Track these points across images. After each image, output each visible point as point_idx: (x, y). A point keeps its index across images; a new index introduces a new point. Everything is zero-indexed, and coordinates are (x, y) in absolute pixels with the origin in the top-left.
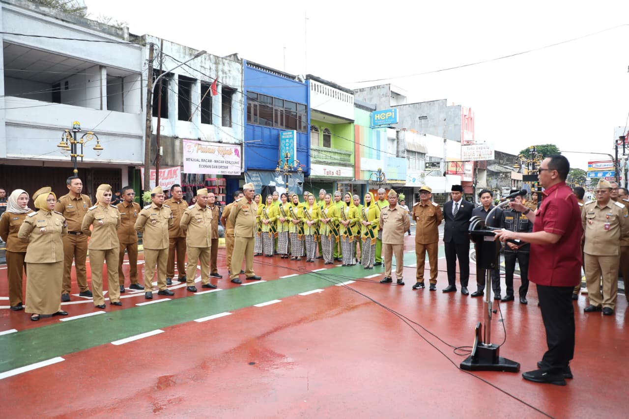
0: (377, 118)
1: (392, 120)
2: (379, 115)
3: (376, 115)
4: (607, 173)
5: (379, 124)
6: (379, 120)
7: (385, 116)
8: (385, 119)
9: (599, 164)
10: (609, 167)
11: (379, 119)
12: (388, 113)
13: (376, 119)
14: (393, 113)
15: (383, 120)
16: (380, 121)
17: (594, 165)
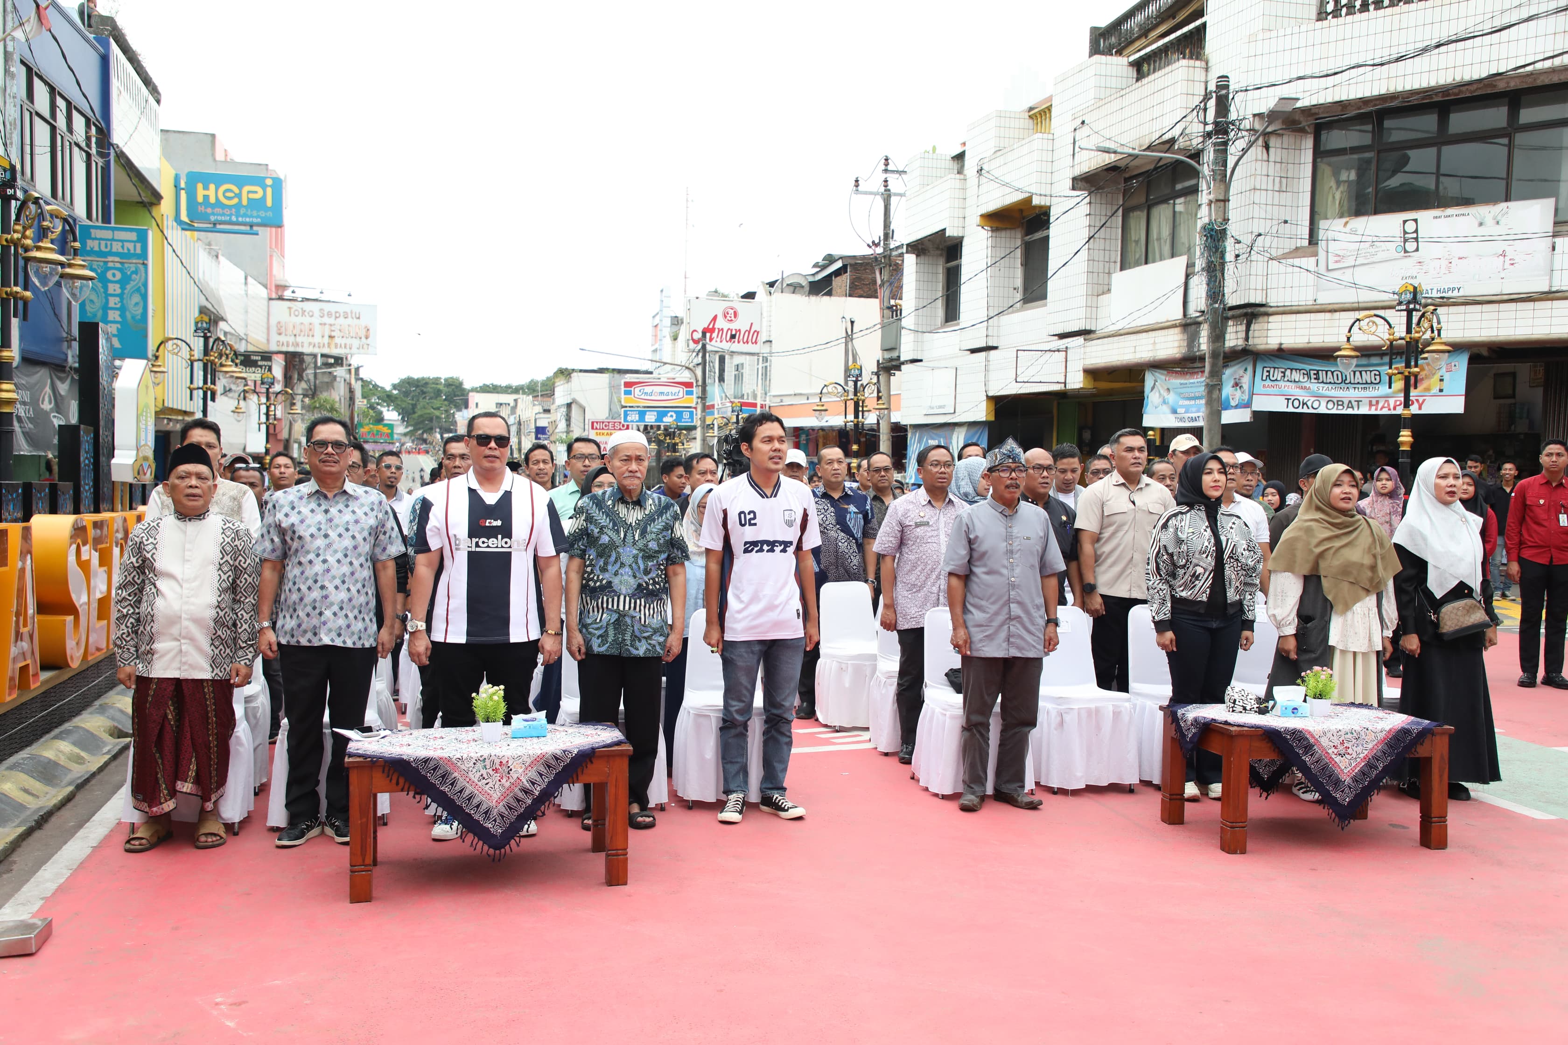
0: (206, 197)
1: (262, 214)
2: (212, 187)
3: (200, 186)
4: (665, 414)
5: (213, 218)
6: (213, 206)
7: (239, 196)
8: (239, 205)
9: (648, 389)
10: (670, 397)
11: (212, 200)
12: (246, 189)
13: (200, 199)
14: (269, 191)
15: (230, 207)
16: (217, 210)
17: (637, 390)
